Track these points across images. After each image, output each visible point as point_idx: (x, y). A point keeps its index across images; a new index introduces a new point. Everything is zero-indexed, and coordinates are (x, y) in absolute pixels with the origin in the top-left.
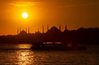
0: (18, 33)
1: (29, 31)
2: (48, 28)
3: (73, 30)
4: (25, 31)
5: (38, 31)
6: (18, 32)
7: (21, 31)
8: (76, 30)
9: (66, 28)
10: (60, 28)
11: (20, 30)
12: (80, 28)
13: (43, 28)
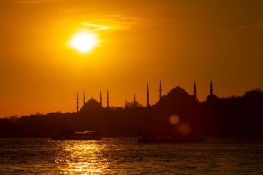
0: (78, 107)
1: (108, 102)
2: (160, 91)
3: (232, 97)
4: (99, 101)
5: (133, 101)
6: (78, 103)
7: (86, 101)
8: (240, 97)
9: (212, 90)
10: (195, 91)
11: (84, 98)
12: (251, 92)
13: (148, 93)
